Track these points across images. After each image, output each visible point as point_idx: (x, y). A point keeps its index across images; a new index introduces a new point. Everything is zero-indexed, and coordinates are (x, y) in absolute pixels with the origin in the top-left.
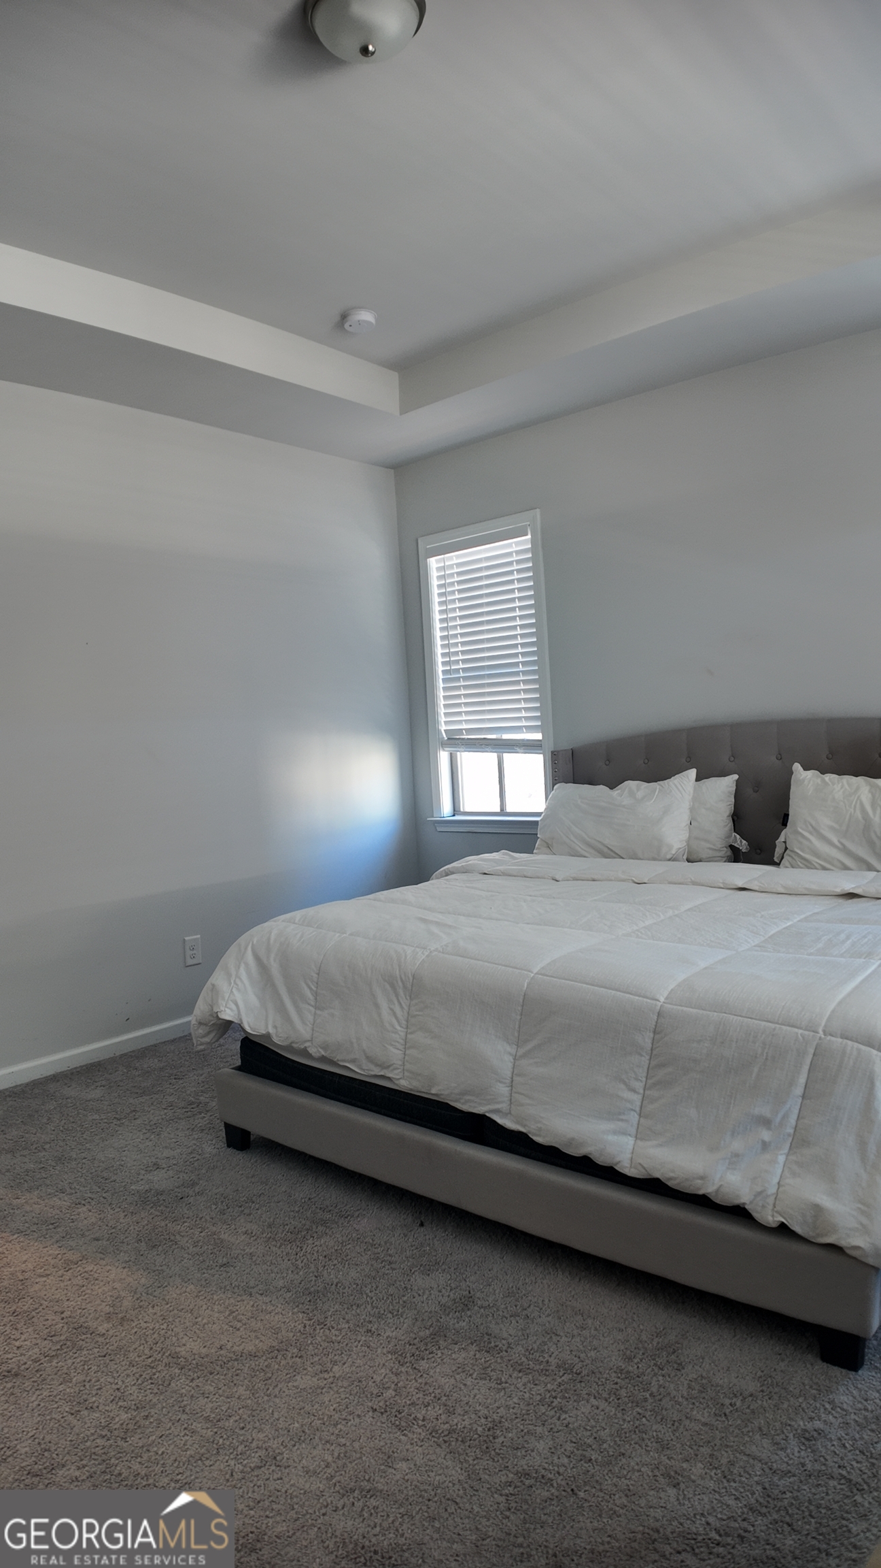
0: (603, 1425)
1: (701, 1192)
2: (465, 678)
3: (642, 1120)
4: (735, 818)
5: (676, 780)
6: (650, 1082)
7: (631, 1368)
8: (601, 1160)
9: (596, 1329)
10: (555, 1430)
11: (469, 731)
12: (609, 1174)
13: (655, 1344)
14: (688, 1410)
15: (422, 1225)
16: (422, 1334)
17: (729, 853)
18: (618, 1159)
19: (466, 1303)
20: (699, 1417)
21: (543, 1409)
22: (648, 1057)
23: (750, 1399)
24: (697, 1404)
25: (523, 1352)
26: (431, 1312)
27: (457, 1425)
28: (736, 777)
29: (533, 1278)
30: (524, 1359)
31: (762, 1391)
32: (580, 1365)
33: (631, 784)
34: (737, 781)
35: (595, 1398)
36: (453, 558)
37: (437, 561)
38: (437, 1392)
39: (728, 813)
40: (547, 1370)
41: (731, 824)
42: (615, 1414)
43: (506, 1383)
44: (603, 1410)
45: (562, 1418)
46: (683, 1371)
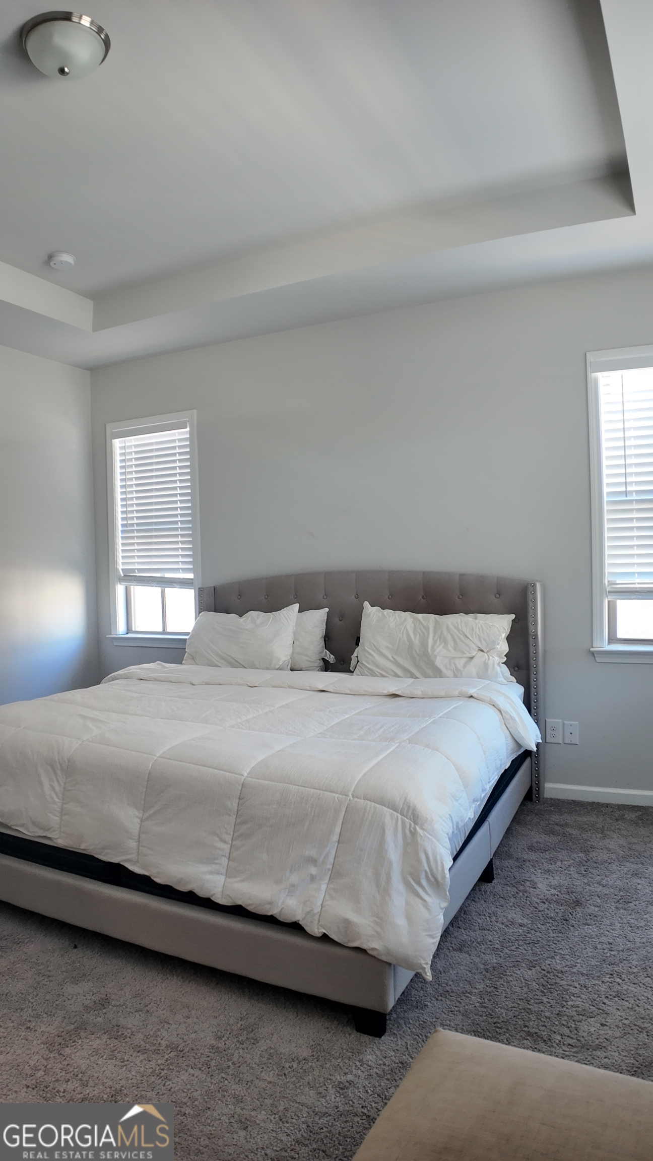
0: (196, 1088)
1: (269, 914)
2: (138, 531)
3: (230, 862)
4: (327, 639)
5: (284, 611)
6: (236, 834)
7: (220, 1045)
8: (202, 893)
9: (197, 1018)
10: (161, 1093)
11: (140, 570)
12: (207, 904)
13: (239, 1025)
14: (259, 1073)
15: (75, 947)
16: (68, 1028)
17: (322, 663)
18: (212, 893)
19: (104, 1003)
20: (266, 1077)
21: (153, 1079)
22: (235, 817)
23: (304, 1062)
24: (265, 1068)
25: (142, 1037)
26: (76, 1012)
27: (88, 1094)
28: (327, 610)
29: (155, 983)
30: (142, 1043)
31: (313, 1056)
32: (184, 1044)
33: (253, 614)
34: (328, 613)
35: (192, 1068)
36: (132, 441)
37: (120, 442)
38: (75, 1070)
39: (321, 636)
40: (159, 1050)
41: (323, 643)
42: (206, 1079)
43: (128, 1061)
44: (197, 1077)
45: (167, 1084)
46: (257, 1045)
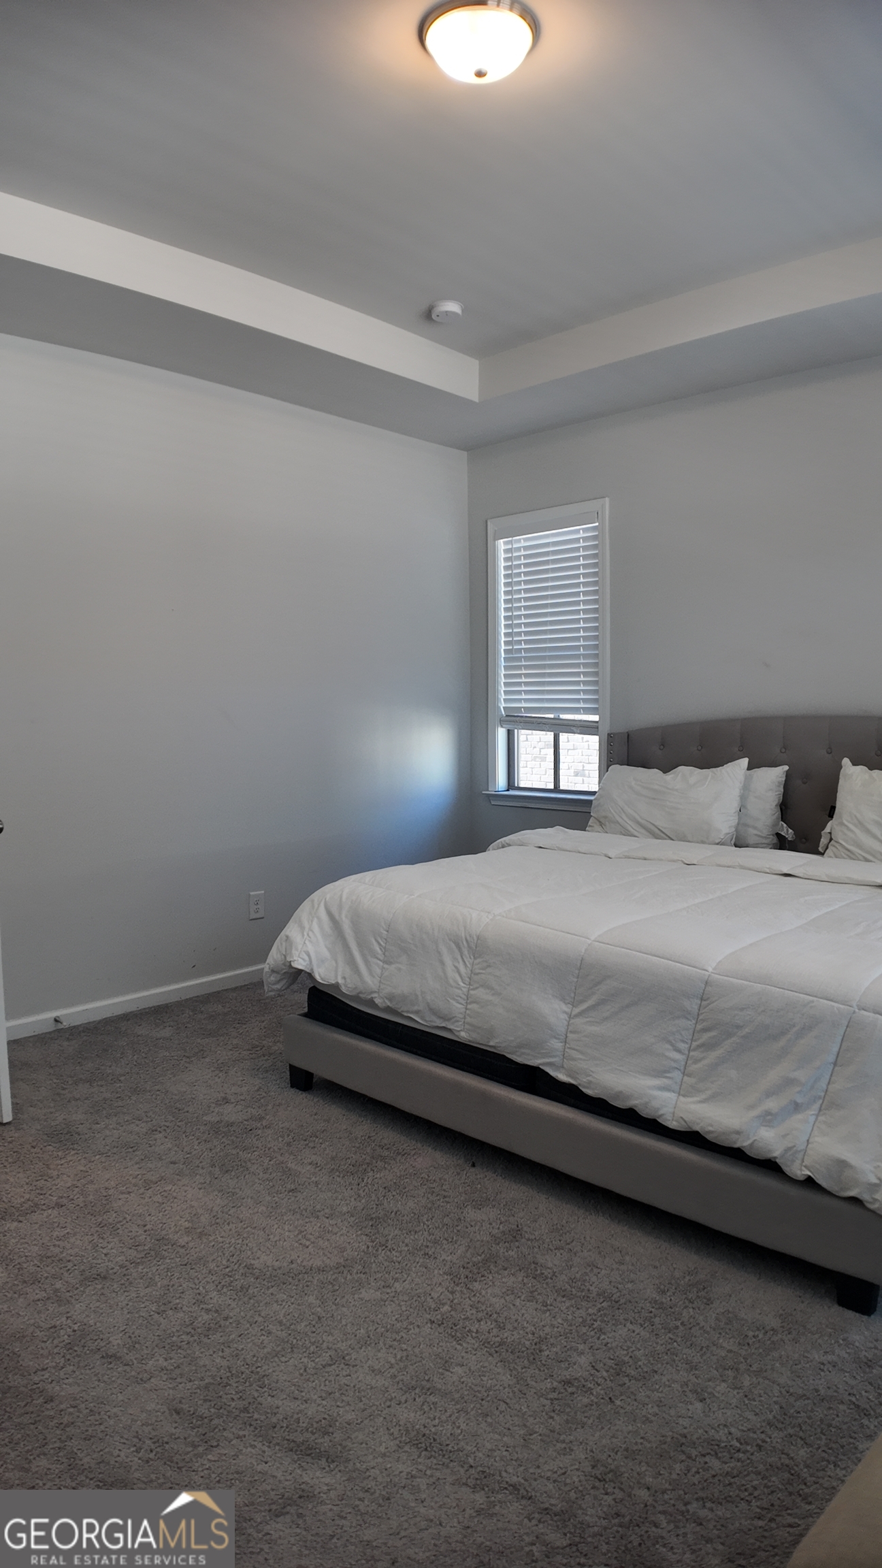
0: (638, 1346)
1: (736, 1146)
2: (526, 659)
3: (686, 1078)
4: (783, 807)
5: (729, 768)
6: (695, 1044)
7: (664, 1300)
8: (645, 1113)
9: (633, 1265)
10: (595, 1347)
11: (528, 709)
12: (653, 1126)
13: (686, 1280)
14: (716, 1339)
15: (473, 1165)
16: (474, 1259)
17: (775, 840)
18: (661, 1112)
19: (515, 1235)
20: (725, 1345)
21: (584, 1330)
22: (694, 1022)
23: (772, 1332)
24: (724, 1334)
25: (566, 1280)
26: (482, 1241)
27: (507, 1338)
28: (786, 768)
29: (576, 1218)
30: (567, 1286)
31: (783, 1327)
32: (618, 1294)
33: (682, 769)
34: (787, 772)
35: (631, 1323)
36: (522, 541)
37: (505, 543)
38: (488, 1309)
39: (776, 803)
40: (588, 1297)
41: (779, 813)
42: (649, 1338)
43: (551, 1305)
44: (638, 1334)
45: (601, 1338)
46: (711, 1306)
